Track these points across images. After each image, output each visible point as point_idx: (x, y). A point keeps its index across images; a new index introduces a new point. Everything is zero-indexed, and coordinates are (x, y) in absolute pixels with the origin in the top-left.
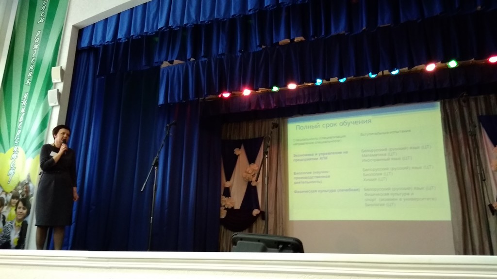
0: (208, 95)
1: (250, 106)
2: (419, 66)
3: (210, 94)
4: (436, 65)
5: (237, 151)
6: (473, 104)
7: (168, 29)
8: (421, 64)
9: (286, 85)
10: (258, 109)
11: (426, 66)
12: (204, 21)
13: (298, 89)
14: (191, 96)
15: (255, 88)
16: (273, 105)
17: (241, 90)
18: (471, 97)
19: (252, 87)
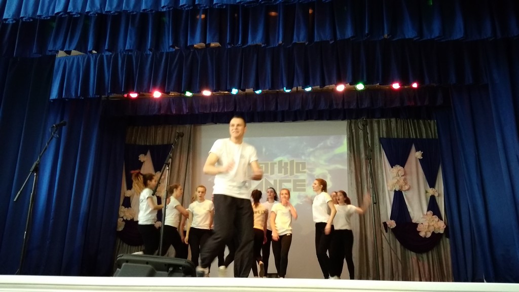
0: (111, 93)
1: (159, 109)
2: (331, 86)
3: (114, 93)
4: (345, 86)
5: (142, 158)
6: (375, 125)
7: (66, 15)
8: (332, 84)
9: (200, 91)
10: (169, 113)
11: (336, 87)
12: (110, 12)
13: (212, 97)
14: (91, 92)
15: (166, 91)
16: (185, 111)
17: (150, 91)
18: (375, 120)
19: (162, 90)
